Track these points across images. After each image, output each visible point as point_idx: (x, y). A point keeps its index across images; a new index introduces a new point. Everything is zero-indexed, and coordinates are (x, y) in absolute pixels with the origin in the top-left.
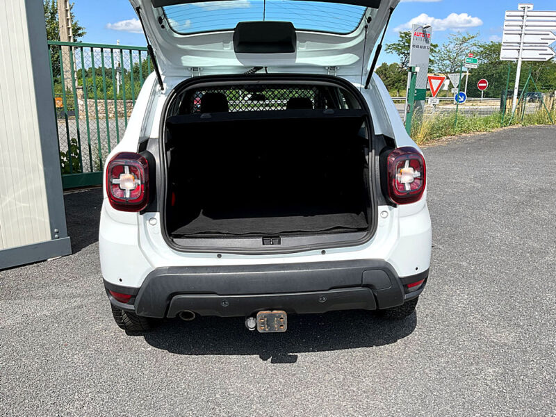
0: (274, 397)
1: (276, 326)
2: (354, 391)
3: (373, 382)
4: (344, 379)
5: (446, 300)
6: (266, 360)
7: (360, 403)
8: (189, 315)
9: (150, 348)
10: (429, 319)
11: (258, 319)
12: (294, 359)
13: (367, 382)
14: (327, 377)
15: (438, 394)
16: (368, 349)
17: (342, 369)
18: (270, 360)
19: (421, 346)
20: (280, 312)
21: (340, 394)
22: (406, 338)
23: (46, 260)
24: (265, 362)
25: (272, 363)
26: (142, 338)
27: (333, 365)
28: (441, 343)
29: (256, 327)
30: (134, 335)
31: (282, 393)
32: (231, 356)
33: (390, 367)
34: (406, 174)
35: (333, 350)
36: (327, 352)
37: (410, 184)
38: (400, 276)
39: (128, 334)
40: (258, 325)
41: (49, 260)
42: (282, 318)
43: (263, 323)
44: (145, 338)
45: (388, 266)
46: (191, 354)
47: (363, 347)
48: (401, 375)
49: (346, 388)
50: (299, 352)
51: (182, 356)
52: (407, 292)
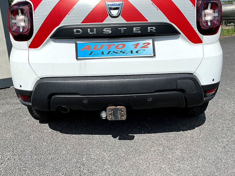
0: (119, 161)
1: (119, 116)
2: (170, 159)
3: (182, 152)
4: (163, 151)
5: (221, 107)
6: (116, 138)
7: (174, 166)
8: (65, 109)
9: (50, 130)
10: (213, 116)
11: (108, 112)
12: (132, 138)
13: (178, 152)
14: (152, 149)
15: (225, 161)
16: (178, 133)
17: (162, 144)
18: (118, 138)
19: (210, 132)
20: (121, 107)
21: (161, 160)
22: (200, 127)
23: (9, 87)
24: (115, 139)
25: (119, 139)
26: (47, 125)
27: (156, 142)
28: (222, 130)
29: (106, 117)
30: (43, 123)
31: (124, 158)
32: (95, 135)
33: (192, 144)
34: (209, 14)
35: (156, 133)
36: (152, 134)
37: (211, 21)
38: (202, 85)
39: (40, 123)
40: (108, 115)
41: (11, 87)
42: (123, 111)
43: (111, 114)
44: (49, 125)
45: (194, 77)
46: (73, 134)
47: (174, 131)
48: (199, 149)
49: (165, 156)
50: (136, 134)
51: (67, 135)
52: (206, 96)
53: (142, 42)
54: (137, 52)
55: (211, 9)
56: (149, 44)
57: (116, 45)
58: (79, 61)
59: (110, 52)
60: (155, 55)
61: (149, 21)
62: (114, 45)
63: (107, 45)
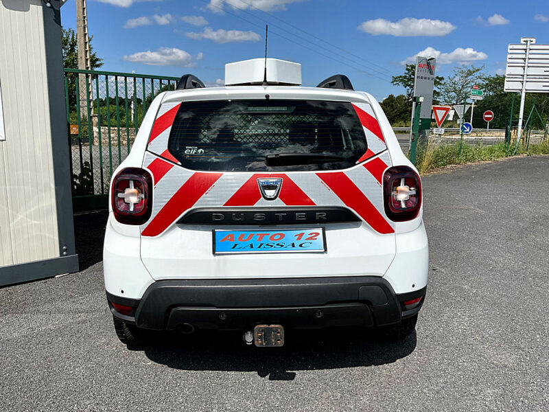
1: (273, 340)
3: (371, 400)
4: (341, 397)
5: (446, 322)
6: (265, 376)
8: (188, 328)
9: (150, 363)
10: (428, 340)
11: (256, 333)
12: (292, 377)
13: (365, 400)
14: (324, 395)
16: (367, 368)
17: (340, 387)
18: (268, 377)
19: (420, 366)
20: (277, 326)
22: (405, 358)
23: (54, 277)
24: (263, 378)
25: (270, 379)
26: (143, 353)
27: (330, 383)
28: (440, 364)
29: (253, 341)
30: (136, 350)
32: (229, 372)
33: (388, 386)
34: (402, 192)
35: (331, 368)
36: (325, 370)
37: (406, 202)
38: (396, 293)
39: (129, 349)
40: (256, 339)
41: (57, 277)
42: (279, 333)
43: (260, 337)
44: (146, 353)
45: (384, 282)
46: (190, 369)
47: (362, 366)
48: (399, 395)
49: (344, 405)
50: (298, 370)
51: (181, 371)
52: (404, 310)
53: (307, 232)
54: (301, 246)
55: (405, 185)
56: (318, 234)
57: (270, 235)
58: (217, 257)
59: (262, 244)
60: (326, 250)
61: (318, 205)
62: (269, 234)
63: (258, 235)
